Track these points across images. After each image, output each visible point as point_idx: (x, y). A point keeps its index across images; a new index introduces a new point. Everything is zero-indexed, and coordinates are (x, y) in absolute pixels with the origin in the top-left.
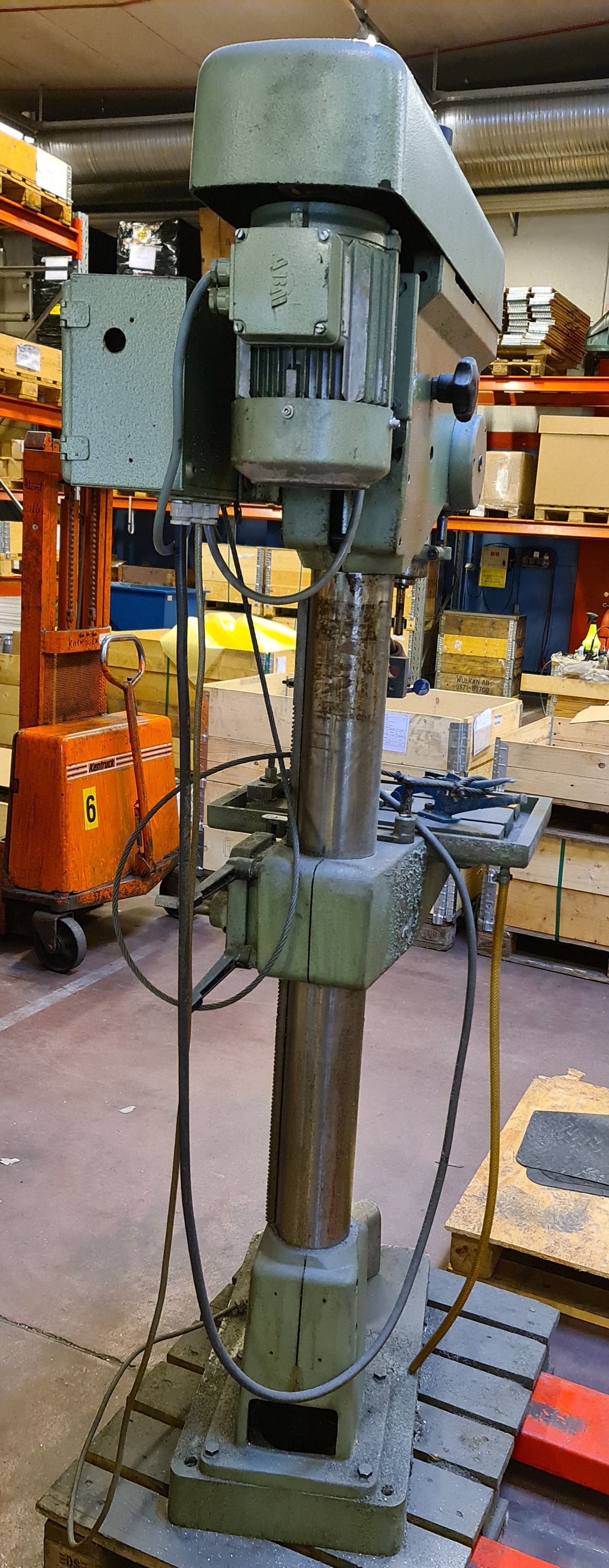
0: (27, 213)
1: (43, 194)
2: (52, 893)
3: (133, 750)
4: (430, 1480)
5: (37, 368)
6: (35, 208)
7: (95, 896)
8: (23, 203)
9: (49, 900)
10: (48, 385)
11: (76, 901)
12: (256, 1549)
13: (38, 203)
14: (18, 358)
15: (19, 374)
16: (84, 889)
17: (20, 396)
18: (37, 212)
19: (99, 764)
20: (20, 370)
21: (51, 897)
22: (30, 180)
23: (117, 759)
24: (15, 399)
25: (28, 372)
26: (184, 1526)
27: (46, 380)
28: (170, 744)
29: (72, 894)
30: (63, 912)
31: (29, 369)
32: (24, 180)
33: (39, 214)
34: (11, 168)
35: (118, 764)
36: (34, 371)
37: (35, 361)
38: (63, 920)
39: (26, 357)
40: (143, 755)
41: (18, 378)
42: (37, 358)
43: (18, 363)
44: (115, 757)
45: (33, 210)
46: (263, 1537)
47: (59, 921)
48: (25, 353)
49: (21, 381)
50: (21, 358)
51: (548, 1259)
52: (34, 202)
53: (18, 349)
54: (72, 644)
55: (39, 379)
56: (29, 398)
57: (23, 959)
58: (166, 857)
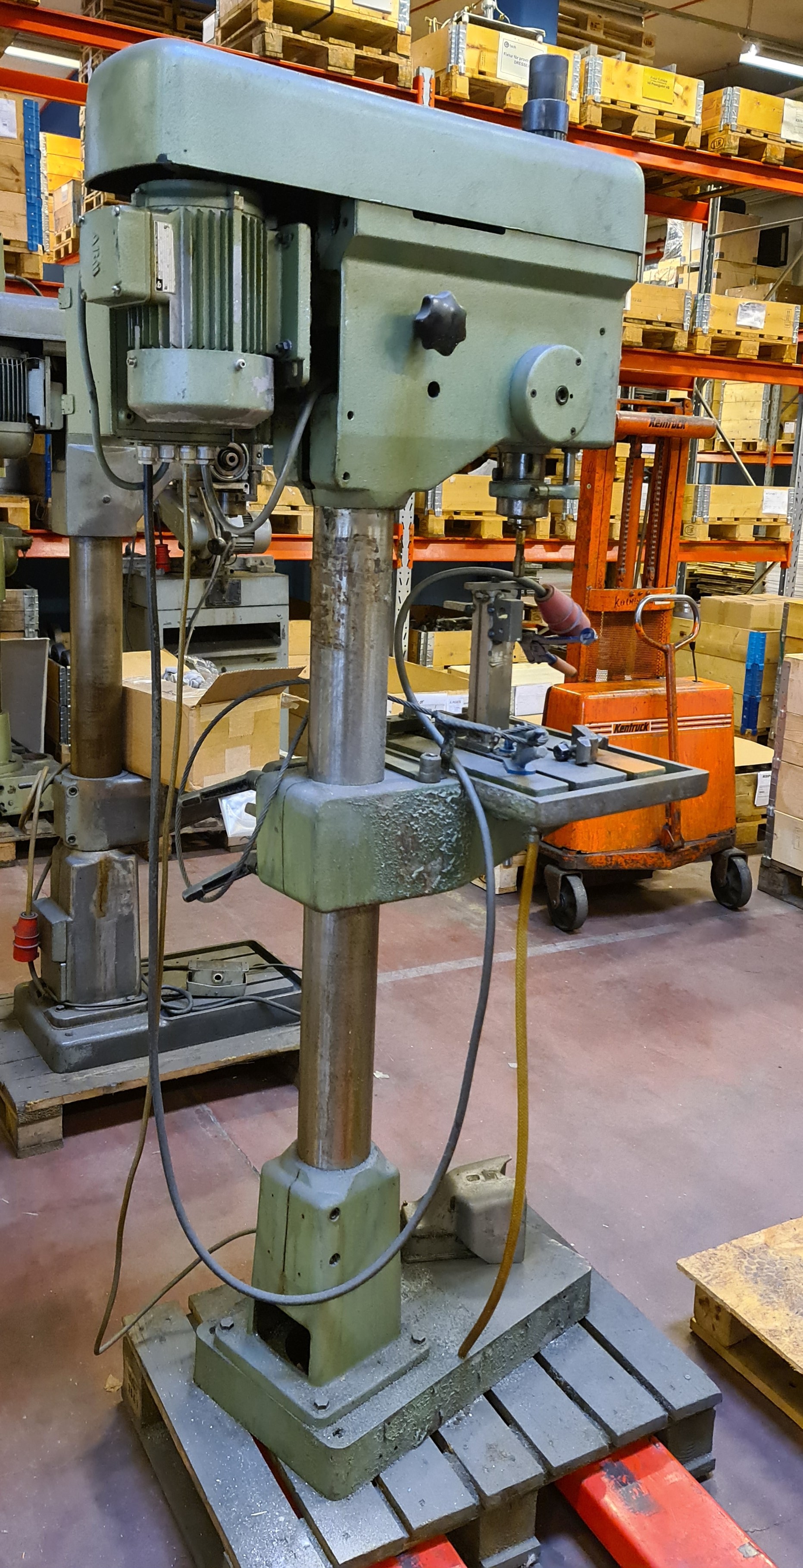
0: (770, 170)
1: (788, 145)
2: (561, 849)
3: (669, 716)
4: (426, 1463)
5: (761, 325)
6: (776, 162)
7: (606, 859)
8: (763, 160)
9: (557, 854)
10: (774, 342)
11: (585, 861)
12: (234, 1433)
13: (781, 156)
14: (738, 318)
15: (738, 333)
16: (594, 850)
17: (738, 356)
18: (779, 165)
19: (628, 726)
20: (739, 330)
21: (560, 852)
22: (773, 134)
23: (653, 723)
24: (734, 359)
25: (749, 331)
26: (199, 1386)
27: (770, 337)
28: (729, 715)
29: (579, 852)
30: (569, 870)
31: (751, 327)
32: (766, 136)
33: (781, 167)
34: (751, 126)
35: (652, 729)
36: (758, 329)
37: (758, 319)
38: (569, 878)
39: (749, 315)
40: (679, 724)
41: (738, 337)
42: (762, 315)
43: (738, 323)
44: (650, 721)
45: (775, 164)
46: (245, 1426)
47: (564, 878)
48: (748, 312)
49: (741, 341)
50: (743, 317)
51: (766, 1342)
52: (776, 156)
53: (740, 308)
54: (619, 603)
55: (761, 336)
56: (748, 357)
57: (541, 911)
58: (710, 836)
